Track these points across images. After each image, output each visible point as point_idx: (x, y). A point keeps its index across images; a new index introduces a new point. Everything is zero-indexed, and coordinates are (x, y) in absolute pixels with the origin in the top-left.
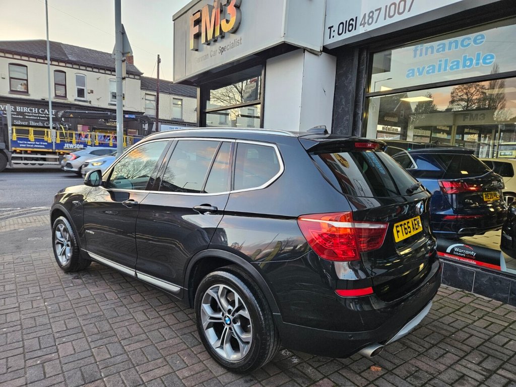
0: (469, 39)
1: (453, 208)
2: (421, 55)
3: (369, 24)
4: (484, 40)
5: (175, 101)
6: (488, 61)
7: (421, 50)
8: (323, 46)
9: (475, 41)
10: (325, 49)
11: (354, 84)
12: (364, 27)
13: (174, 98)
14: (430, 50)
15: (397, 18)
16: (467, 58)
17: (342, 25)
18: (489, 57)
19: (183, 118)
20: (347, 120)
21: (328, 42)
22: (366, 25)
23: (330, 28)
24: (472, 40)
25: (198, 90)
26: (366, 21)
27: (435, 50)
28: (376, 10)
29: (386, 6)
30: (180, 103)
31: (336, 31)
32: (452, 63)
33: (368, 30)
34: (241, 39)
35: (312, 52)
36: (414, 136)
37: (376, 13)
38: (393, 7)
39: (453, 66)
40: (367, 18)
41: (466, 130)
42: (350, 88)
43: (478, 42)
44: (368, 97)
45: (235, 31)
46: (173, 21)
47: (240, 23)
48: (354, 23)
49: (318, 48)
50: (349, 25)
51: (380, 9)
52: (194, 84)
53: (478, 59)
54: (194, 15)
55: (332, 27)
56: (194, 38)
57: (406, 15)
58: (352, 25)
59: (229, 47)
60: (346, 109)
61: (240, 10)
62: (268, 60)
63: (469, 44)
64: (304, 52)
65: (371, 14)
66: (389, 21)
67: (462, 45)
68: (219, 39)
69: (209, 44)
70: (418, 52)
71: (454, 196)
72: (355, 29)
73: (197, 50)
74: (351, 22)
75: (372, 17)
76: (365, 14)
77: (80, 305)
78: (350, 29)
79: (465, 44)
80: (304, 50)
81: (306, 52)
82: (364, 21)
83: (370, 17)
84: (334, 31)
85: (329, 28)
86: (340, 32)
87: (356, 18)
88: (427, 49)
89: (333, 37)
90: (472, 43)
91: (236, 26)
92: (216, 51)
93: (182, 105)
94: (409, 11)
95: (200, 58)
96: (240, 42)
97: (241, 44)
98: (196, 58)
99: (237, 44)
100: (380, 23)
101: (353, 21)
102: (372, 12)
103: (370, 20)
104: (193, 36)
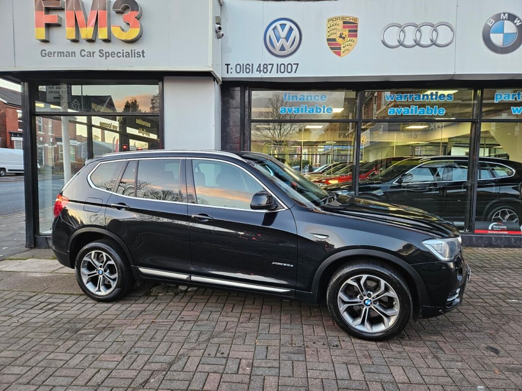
3: (264, 73)
8: (222, 78)
9: (321, 98)
12: (260, 73)
15: (286, 75)
16: (318, 107)
17: (238, 66)
18: (329, 109)
20: (236, 138)
21: (227, 76)
23: (228, 65)
26: (262, 69)
28: (269, 64)
29: (278, 64)
31: (234, 69)
33: (264, 77)
34: (143, 52)
35: (218, 81)
37: (269, 67)
38: (283, 66)
40: (262, 67)
44: (250, 123)
45: (132, 41)
48: (251, 68)
50: (246, 68)
51: (273, 65)
53: (324, 109)
55: (229, 64)
56: (45, 27)
57: (293, 75)
58: (249, 68)
59: (119, 55)
61: (141, 23)
63: (318, 99)
64: (214, 81)
65: (265, 66)
66: (280, 75)
68: (99, 41)
72: (252, 73)
73: (45, 41)
74: (248, 66)
75: (266, 68)
76: (260, 64)
78: (248, 70)
79: (316, 99)
82: (260, 69)
83: (264, 68)
84: (231, 68)
85: (226, 65)
86: (238, 71)
87: (252, 64)
88: (293, 96)
89: (231, 73)
91: (137, 38)
92: (93, 53)
94: (295, 72)
95: (54, 53)
96: (141, 54)
97: (144, 57)
98: (45, 51)
99: (136, 55)
100: (273, 75)
101: (250, 66)
102: (266, 64)
103: (265, 70)
104: (44, 25)
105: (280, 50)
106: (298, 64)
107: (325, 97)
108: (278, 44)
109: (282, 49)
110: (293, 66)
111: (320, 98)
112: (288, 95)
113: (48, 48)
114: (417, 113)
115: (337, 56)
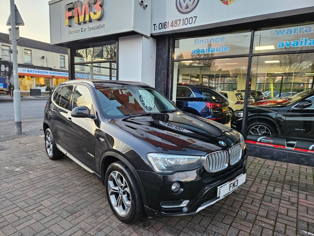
0: (218, 39)
1: (211, 115)
2: (198, 44)
3: (175, 26)
4: (225, 40)
5: (26, 51)
6: (226, 50)
7: (198, 41)
8: (151, 34)
10: (152, 36)
11: (167, 55)
12: (172, 27)
13: (25, 49)
14: (202, 42)
15: (189, 26)
16: (218, 47)
17: (160, 25)
18: (227, 48)
19: (33, 63)
20: (163, 73)
21: (154, 32)
22: (174, 27)
23: (155, 25)
24: (220, 39)
25: (69, 50)
26: (174, 24)
27: (204, 42)
28: (178, 20)
29: (183, 19)
30: (29, 52)
31: (158, 27)
32: (212, 49)
33: (175, 29)
34: (104, 25)
35: (146, 37)
36: (182, 79)
37: (178, 22)
38: (186, 20)
39: (212, 50)
40: (174, 23)
41: (204, 76)
42: (164, 56)
43: (222, 40)
44: (173, 62)
45: (99, 19)
46: (49, 5)
47: (103, 15)
49: (149, 35)
50: (165, 25)
51: (180, 20)
52: (65, 46)
53: (222, 49)
54: (67, 5)
55: (156, 24)
56: (68, 19)
57: (193, 25)
58: (166, 25)
59: (95, 28)
60: (163, 67)
61: (103, 8)
62: (120, 38)
64: (142, 36)
65: (176, 22)
66: (185, 27)
67: (216, 41)
68: (88, 22)
69: (80, 24)
70: (197, 42)
71: (212, 109)
72: (168, 28)
73: (70, 26)
74: (166, 24)
75: (176, 23)
76: (173, 21)
77: (34, 183)
78: (165, 27)
80: (142, 35)
81: (143, 36)
83: (175, 23)
84: (157, 27)
85: (154, 25)
86: (160, 28)
87: (168, 22)
88: (200, 41)
89: (156, 30)
90: (220, 40)
91: (101, 17)
92: (86, 29)
93: (31, 54)
94: (194, 23)
95: (73, 31)
96: (103, 26)
97: (104, 27)
98: (70, 31)
99: (101, 27)
100: (180, 27)
101: (167, 23)
102: (176, 20)
103: (176, 25)
104: (68, 18)
105: (185, 9)
106: (196, 17)
107: (224, 39)
108: (184, 5)
109: (187, 7)
110: (193, 18)
111: (219, 40)
112: (197, 40)
113: (71, 29)
114: (307, 44)
115: (225, 5)
